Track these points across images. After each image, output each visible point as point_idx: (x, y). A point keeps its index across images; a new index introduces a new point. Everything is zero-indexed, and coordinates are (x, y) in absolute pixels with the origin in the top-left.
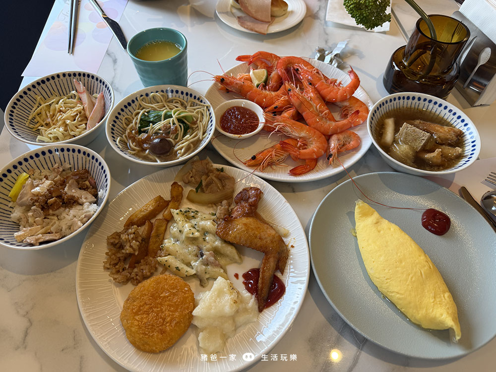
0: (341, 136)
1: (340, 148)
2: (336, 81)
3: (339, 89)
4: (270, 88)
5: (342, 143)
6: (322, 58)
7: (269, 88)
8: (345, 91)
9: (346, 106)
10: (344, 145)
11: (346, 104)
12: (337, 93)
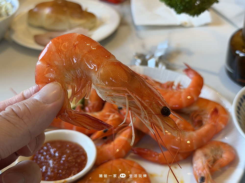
0: (207, 150)
1: (212, 166)
2: (172, 84)
3: (181, 93)
4: (91, 108)
5: (212, 159)
6: (144, 63)
7: (89, 109)
8: (189, 93)
9: (196, 112)
10: (215, 161)
11: (195, 108)
12: (180, 97)
